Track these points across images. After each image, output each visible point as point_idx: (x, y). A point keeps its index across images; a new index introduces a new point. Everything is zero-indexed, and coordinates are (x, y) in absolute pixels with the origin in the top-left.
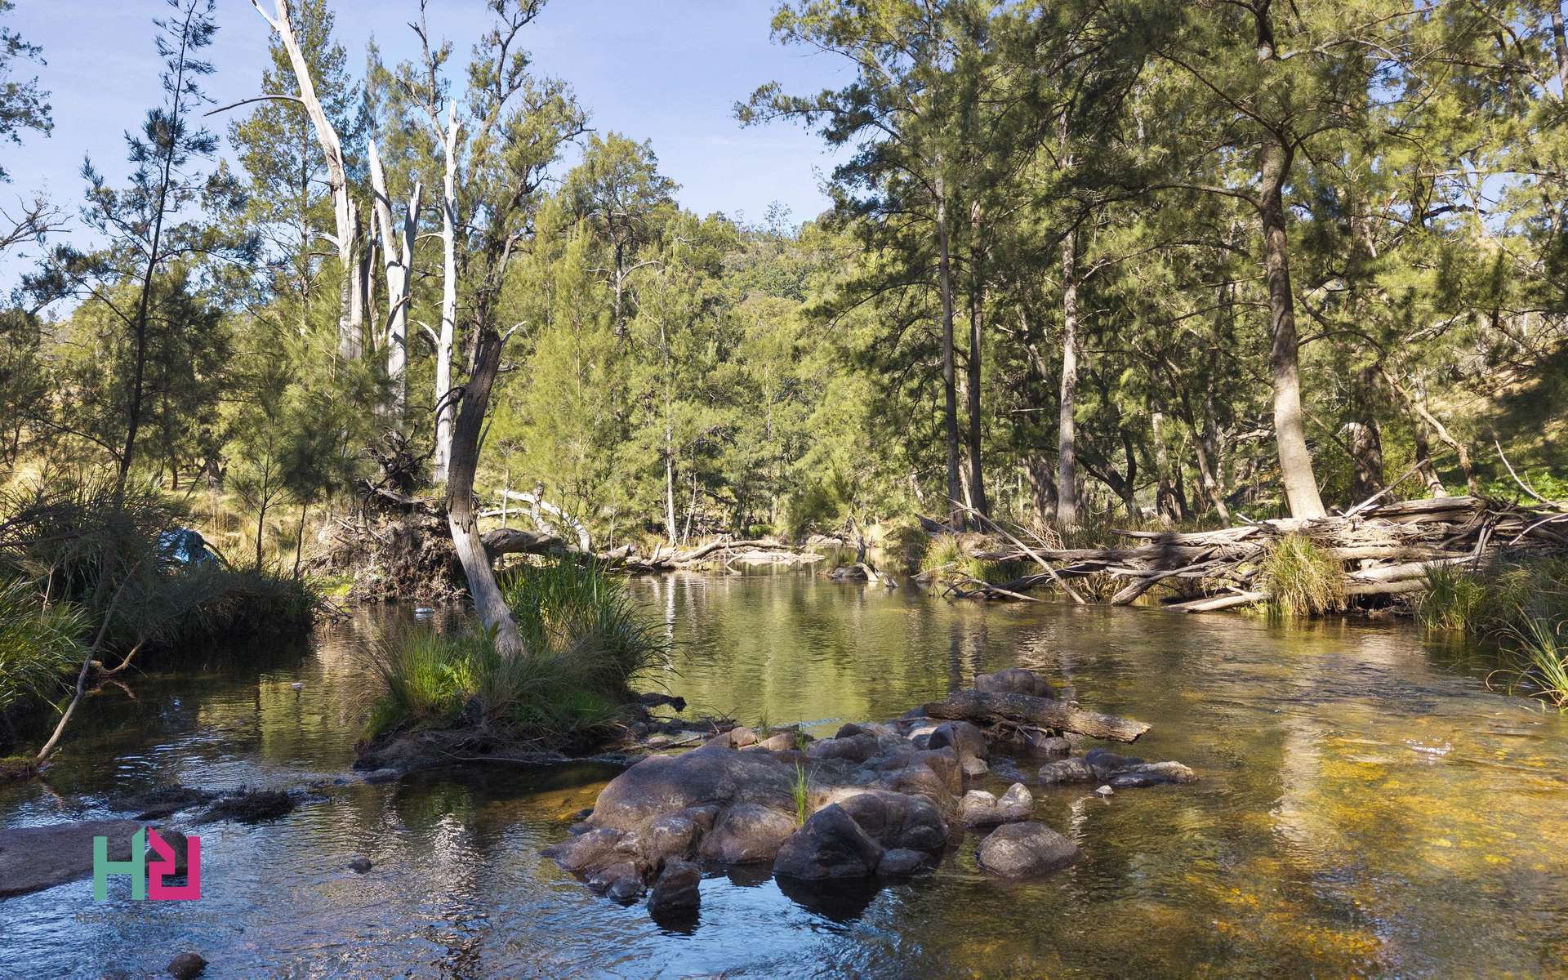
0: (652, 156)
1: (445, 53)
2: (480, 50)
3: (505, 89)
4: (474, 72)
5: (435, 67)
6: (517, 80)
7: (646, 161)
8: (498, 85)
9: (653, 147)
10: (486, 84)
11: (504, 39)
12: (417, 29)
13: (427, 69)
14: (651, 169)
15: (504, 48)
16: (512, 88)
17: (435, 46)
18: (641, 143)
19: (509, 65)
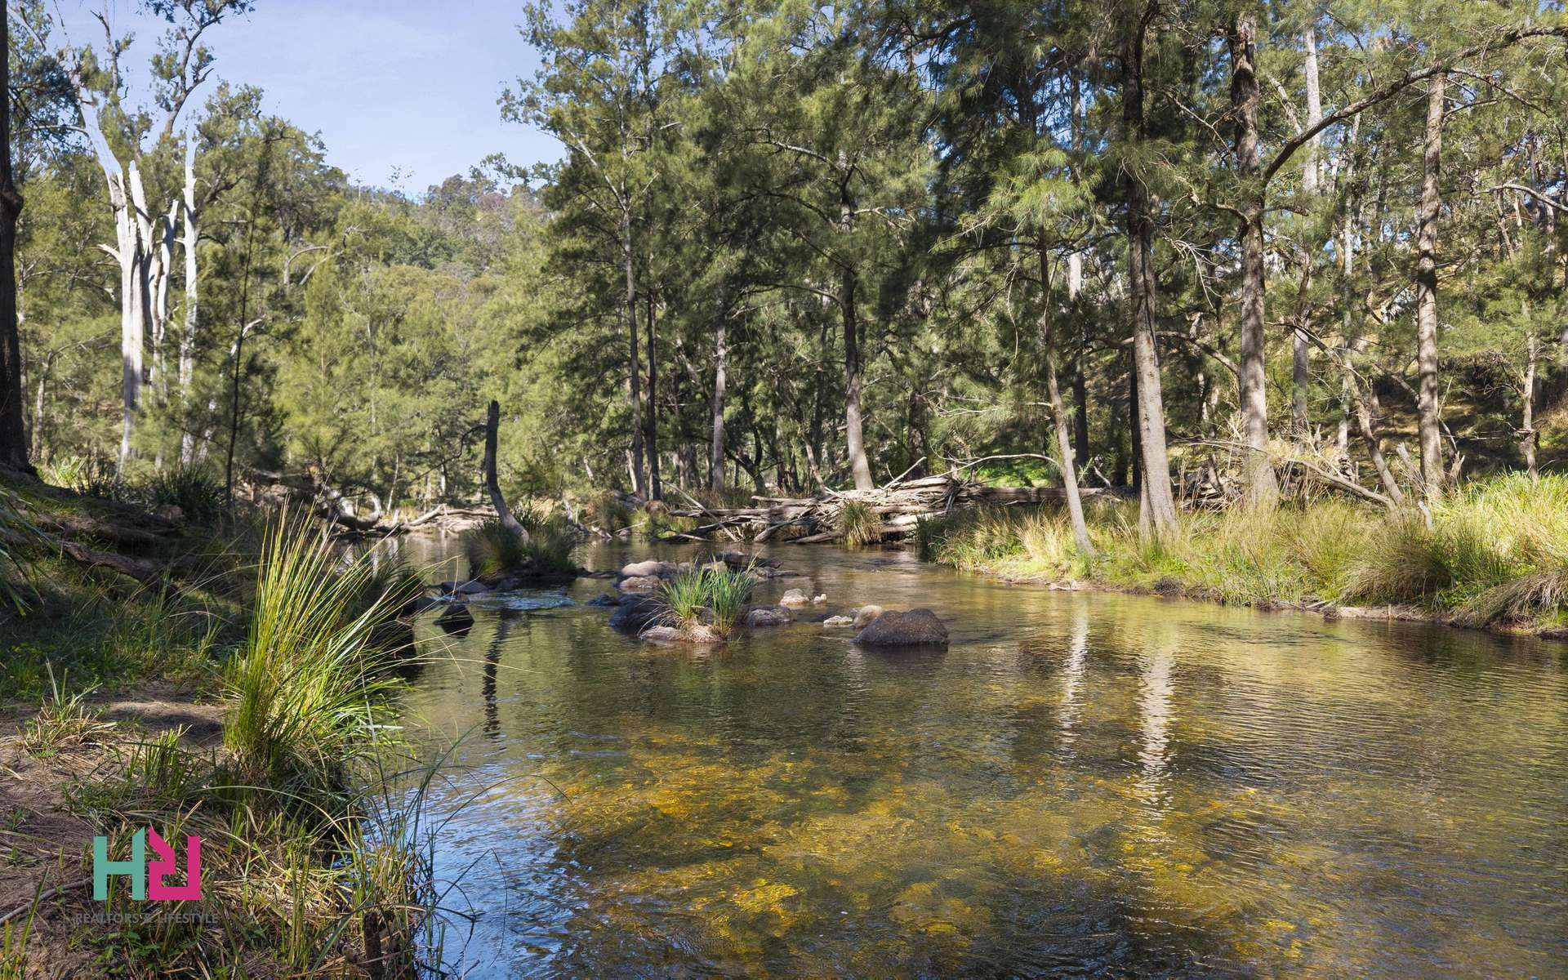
0: (322, 146)
1: (128, 43)
2: (165, 42)
3: (189, 83)
4: (157, 62)
5: (117, 55)
6: (202, 73)
7: (315, 150)
8: (183, 78)
9: (322, 138)
10: (170, 76)
11: (190, 35)
12: (101, 18)
13: (110, 56)
14: (319, 157)
15: (191, 43)
16: (197, 82)
17: (118, 35)
18: (311, 133)
19: (193, 60)
